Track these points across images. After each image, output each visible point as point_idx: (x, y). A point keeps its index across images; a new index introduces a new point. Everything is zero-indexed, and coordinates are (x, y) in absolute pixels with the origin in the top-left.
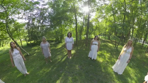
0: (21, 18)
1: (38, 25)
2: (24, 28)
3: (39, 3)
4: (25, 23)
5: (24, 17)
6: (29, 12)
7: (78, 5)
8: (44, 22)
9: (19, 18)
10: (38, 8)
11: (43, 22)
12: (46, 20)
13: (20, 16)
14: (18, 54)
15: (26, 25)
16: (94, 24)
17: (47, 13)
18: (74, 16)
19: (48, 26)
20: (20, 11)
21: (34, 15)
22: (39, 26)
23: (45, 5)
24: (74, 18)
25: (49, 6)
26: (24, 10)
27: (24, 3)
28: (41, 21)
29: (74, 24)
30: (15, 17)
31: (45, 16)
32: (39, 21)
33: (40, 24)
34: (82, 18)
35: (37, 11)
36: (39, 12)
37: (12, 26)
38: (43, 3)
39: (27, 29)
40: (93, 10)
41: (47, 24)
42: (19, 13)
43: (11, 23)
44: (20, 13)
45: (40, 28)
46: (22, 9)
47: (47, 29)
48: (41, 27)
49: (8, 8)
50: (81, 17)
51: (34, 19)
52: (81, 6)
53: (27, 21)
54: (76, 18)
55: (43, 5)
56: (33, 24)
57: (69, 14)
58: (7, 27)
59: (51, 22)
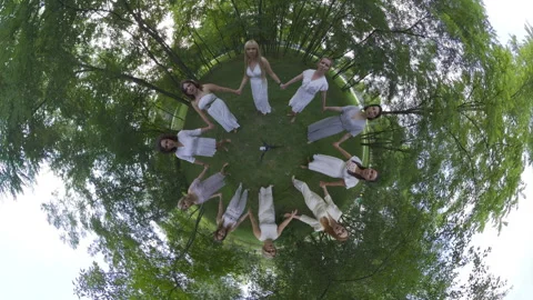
0: (157, 238)
1: (147, 195)
2: (168, 221)
3: (93, 219)
4: (159, 224)
5: (150, 235)
6: (134, 232)
7: (100, 49)
8: (138, 181)
9: (160, 243)
10: (108, 216)
11: (137, 185)
12: (129, 176)
13: (154, 243)
14: (228, 215)
15: (162, 220)
16: (185, 44)
17: (111, 178)
18: (126, 83)
19: (143, 168)
20: (147, 251)
21: (132, 215)
22: (150, 192)
23: (89, 197)
24: (134, 84)
25: (87, 180)
26: (139, 244)
27: (126, 258)
28: (137, 189)
29: (147, 94)
30: (165, 249)
31: (118, 183)
32: (139, 196)
33: (145, 190)
34: (146, 62)
35: (118, 214)
36: (116, 206)
37: (182, 241)
38: (89, 206)
39: (167, 215)
40: (158, 10)
41: (140, 173)
42: (153, 250)
43: (179, 248)
44: (151, 247)
45: (153, 188)
46: (140, 251)
47: (152, 169)
48: (150, 186)
49: (168, 273)
50: (141, 63)
51: (141, 211)
52: (108, 40)
53: (152, 223)
54: (136, 80)
55: (92, 203)
56: (151, 207)
57: (114, 99)
58: (188, 246)
59: (131, 163)
